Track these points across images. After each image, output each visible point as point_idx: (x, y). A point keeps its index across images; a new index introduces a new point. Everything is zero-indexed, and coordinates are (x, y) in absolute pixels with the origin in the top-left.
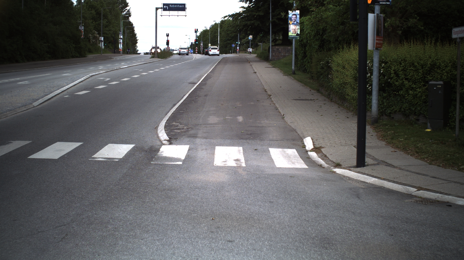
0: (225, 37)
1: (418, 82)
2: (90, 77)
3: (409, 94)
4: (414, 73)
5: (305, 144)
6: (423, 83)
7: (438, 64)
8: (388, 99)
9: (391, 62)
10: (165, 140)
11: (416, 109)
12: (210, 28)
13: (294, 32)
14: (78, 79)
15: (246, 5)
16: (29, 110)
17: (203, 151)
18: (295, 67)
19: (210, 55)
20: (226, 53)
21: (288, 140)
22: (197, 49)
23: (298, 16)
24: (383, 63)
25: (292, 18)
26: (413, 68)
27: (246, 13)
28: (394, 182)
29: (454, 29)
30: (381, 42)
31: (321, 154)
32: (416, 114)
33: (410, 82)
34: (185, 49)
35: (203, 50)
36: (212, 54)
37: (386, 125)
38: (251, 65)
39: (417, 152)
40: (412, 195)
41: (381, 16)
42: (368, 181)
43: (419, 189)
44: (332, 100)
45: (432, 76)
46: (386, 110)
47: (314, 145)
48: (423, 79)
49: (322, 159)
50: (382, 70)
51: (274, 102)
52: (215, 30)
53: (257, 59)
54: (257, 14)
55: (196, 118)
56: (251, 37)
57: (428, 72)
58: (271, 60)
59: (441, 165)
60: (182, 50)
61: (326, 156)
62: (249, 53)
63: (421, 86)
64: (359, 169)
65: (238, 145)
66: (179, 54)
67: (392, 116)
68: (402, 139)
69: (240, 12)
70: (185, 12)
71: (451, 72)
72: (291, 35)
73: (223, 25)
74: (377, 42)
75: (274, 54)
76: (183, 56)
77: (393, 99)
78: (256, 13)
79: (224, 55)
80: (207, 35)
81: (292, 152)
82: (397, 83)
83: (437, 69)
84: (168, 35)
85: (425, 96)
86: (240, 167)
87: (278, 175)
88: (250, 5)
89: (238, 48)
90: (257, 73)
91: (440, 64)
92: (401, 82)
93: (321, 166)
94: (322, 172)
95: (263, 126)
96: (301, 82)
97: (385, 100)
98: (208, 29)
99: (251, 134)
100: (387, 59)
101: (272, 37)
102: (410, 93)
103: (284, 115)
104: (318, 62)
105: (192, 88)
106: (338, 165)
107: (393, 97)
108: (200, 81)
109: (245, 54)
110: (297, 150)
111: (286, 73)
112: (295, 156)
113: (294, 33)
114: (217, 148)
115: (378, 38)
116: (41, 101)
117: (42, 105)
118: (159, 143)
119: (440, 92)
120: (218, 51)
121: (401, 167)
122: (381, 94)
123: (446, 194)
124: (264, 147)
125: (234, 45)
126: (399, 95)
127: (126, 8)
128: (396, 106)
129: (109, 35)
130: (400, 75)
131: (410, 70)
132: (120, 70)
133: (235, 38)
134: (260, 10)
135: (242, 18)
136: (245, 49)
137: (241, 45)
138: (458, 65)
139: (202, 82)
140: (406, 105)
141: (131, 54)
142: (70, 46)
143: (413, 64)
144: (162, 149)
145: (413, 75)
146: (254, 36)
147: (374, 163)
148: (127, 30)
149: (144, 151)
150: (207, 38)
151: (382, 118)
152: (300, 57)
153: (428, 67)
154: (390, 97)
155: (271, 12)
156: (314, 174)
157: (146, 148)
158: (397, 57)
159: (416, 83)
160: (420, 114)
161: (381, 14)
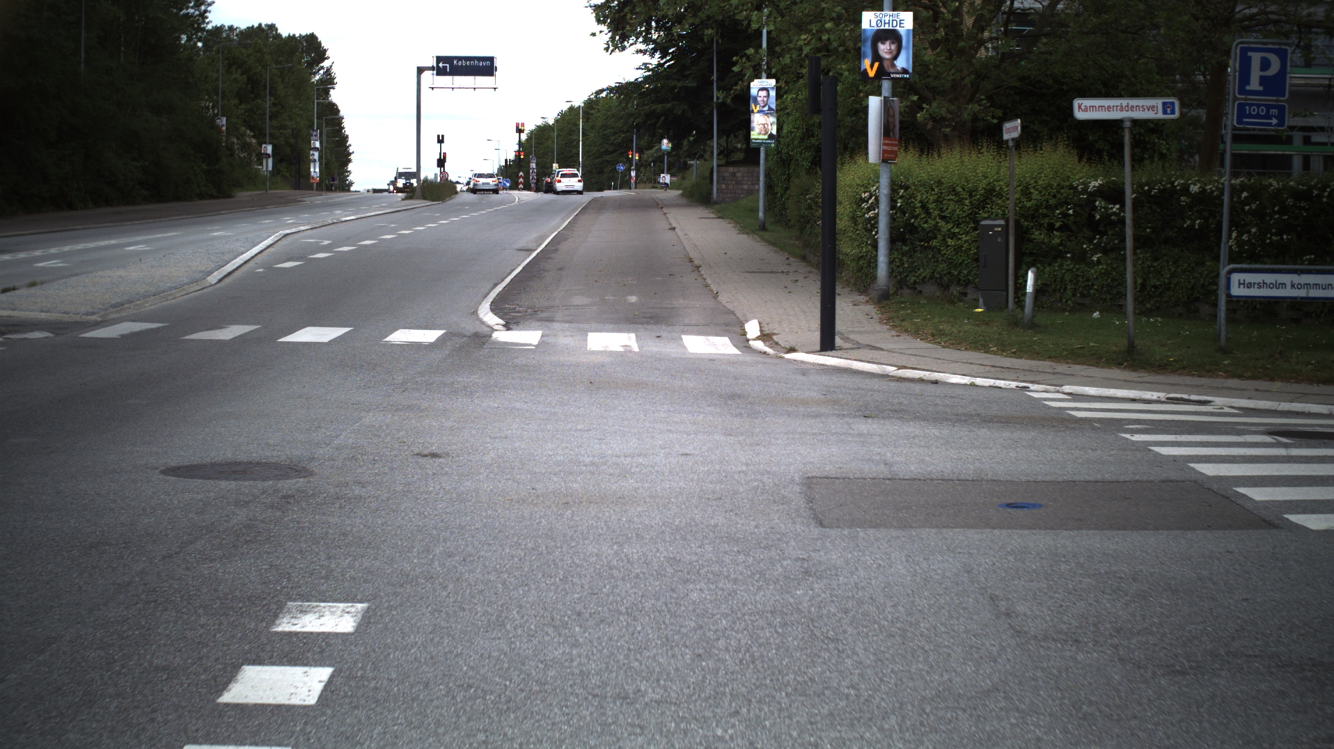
0: (597, 144)
1: (963, 222)
2: (282, 238)
3: (948, 246)
4: (955, 205)
5: (746, 330)
6: (972, 225)
7: (998, 188)
8: (910, 257)
9: (916, 185)
10: (497, 325)
11: (960, 272)
12: (557, 121)
13: (763, 130)
15: (655, 61)
16: (206, 290)
17: (567, 337)
18: (765, 211)
19: (558, 193)
20: (601, 190)
21: (717, 325)
23: (773, 93)
24: (901, 189)
25: (759, 99)
26: (953, 197)
27: (653, 82)
28: (869, 362)
29: (1005, 124)
30: (895, 149)
31: (770, 342)
32: (961, 282)
33: (949, 222)
34: (491, 176)
35: (539, 180)
36: (564, 189)
37: (903, 302)
38: (665, 214)
39: (933, 335)
40: (888, 375)
41: (893, 100)
42: (828, 363)
43: (900, 368)
45: (988, 212)
46: (907, 276)
47: (761, 331)
48: (972, 216)
49: (771, 347)
50: (899, 201)
51: (704, 276)
52: (570, 126)
53: (684, 201)
54: (679, 85)
55: (548, 299)
56: (665, 144)
57: (981, 204)
58: (716, 203)
60: (482, 180)
61: (777, 343)
62: (662, 188)
63: (970, 230)
64: (822, 353)
65: (628, 331)
66: (474, 191)
67: (918, 289)
68: (919, 320)
69: (637, 79)
70: (493, 78)
71: (1020, 202)
72: (757, 137)
73: (592, 112)
74: (886, 148)
75: (723, 186)
76: (486, 196)
77: (919, 255)
78: (678, 82)
79: (597, 194)
80: (547, 139)
81: (722, 340)
82: (926, 225)
83: (997, 198)
84: (441, 140)
85: (977, 249)
86: (631, 351)
87: (691, 359)
88: (664, 60)
89: (633, 174)
90: (676, 230)
91: (1001, 188)
92: (933, 222)
93: (765, 353)
94: (762, 357)
95: (675, 308)
96: (773, 244)
97: (905, 259)
98: (551, 122)
99: (651, 318)
100: (908, 181)
101: (718, 143)
102: (949, 243)
103: (717, 293)
104: (802, 194)
105: (526, 259)
106: (792, 350)
107: (920, 253)
108: (543, 246)
109: (652, 190)
110: (729, 338)
111: (745, 229)
112: (725, 344)
113: (763, 132)
114: (590, 335)
115: (887, 142)
116: (217, 275)
118: (487, 329)
119: (999, 240)
120: (579, 181)
121: (893, 350)
124: (674, 335)
125: (621, 168)
126: (930, 247)
127: (322, 65)
128: (925, 269)
129: (282, 139)
130: (931, 211)
131: (949, 200)
132: (341, 225)
133: (626, 146)
134: (687, 73)
135: (642, 95)
136: (653, 177)
137: (642, 165)
138: (1032, 190)
139: (548, 247)
140: (942, 267)
141: (335, 191)
142: (196, 168)
143: (954, 190)
144: (495, 335)
145: (955, 211)
146: (675, 142)
147: (853, 346)
148: (326, 127)
149: (465, 336)
150: (548, 147)
151: (899, 292)
152: (778, 190)
153: (981, 195)
154: (915, 251)
155: (715, 77)
156: (749, 358)
157: (468, 334)
158: (926, 177)
159: (959, 224)
160: (968, 283)
161: (893, 96)
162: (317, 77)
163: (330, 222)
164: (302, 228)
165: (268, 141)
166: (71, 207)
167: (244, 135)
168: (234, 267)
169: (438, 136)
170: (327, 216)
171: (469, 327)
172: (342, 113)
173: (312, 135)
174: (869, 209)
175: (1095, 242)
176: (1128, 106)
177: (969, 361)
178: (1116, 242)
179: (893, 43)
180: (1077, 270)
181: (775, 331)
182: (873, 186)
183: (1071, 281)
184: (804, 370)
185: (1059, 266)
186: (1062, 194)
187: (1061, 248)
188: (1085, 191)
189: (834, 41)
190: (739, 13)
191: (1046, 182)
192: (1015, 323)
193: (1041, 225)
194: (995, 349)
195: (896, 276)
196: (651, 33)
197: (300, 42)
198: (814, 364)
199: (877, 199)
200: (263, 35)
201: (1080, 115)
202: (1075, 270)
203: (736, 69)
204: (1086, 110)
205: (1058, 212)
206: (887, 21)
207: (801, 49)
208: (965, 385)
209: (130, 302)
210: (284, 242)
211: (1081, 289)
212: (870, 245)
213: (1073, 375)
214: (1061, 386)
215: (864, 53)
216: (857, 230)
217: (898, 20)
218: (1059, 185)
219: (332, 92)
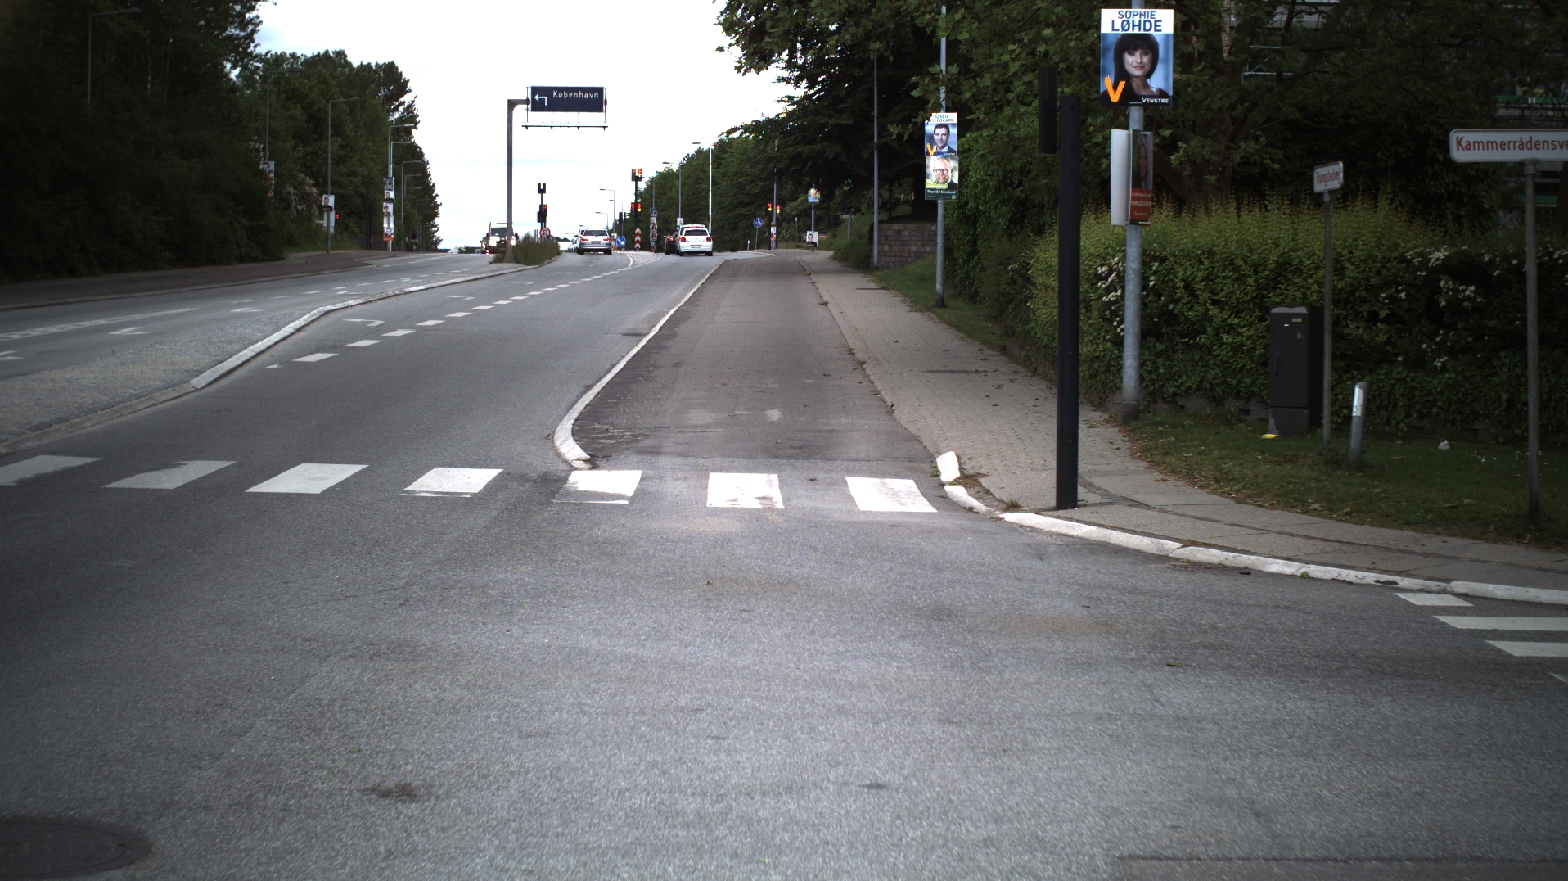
0: (731, 194)
1: (1245, 309)
2: (320, 316)
3: (1223, 344)
4: (1233, 285)
5: (940, 468)
6: (1258, 313)
7: (1295, 261)
8: (1168, 358)
9: (1175, 256)
10: (578, 459)
11: (1240, 381)
12: (682, 167)
13: (942, 177)
14: (291, 322)
15: (799, 92)
16: (185, 398)
17: (679, 482)
18: (944, 283)
19: (682, 254)
20: (734, 250)
21: (896, 459)
22: (638, 234)
23: (954, 131)
24: (1155, 261)
25: (936, 137)
26: (1230, 274)
27: (798, 118)
28: (1134, 532)
29: (1317, 170)
30: (1149, 204)
31: (976, 489)
32: (1242, 394)
33: (1224, 309)
34: (602, 233)
35: (660, 238)
36: (690, 249)
37: (1160, 424)
38: (813, 283)
39: (1217, 481)
40: (1170, 558)
41: (1145, 135)
42: (1074, 533)
43: (1188, 543)
44: (1035, 371)
45: (1282, 295)
46: (1163, 385)
47: (961, 469)
48: (1258, 301)
49: (978, 499)
50: (1153, 278)
51: (872, 378)
52: (697, 173)
53: (836, 265)
54: (831, 122)
55: (655, 415)
56: (813, 195)
57: (1272, 284)
58: (877, 269)
59: (1267, 505)
60: (591, 238)
61: (988, 492)
62: (808, 248)
63: (1254, 320)
64: (1060, 513)
65: (767, 470)
66: (581, 251)
67: (1179, 403)
68: (1190, 454)
69: (778, 115)
70: (602, 114)
72: (933, 187)
73: (724, 156)
74: (1136, 203)
75: (886, 248)
76: (595, 257)
77: (1181, 357)
78: (830, 118)
79: (729, 256)
80: (670, 189)
81: (907, 485)
82: (1190, 313)
83: (1294, 275)
84: (542, 190)
85: (1265, 348)
86: (772, 509)
87: (863, 523)
88: (812, 91)
89: (773, 230)
90: (829, 305)
91: (1300, 261)
92: (1201, 309)
93: (971, 509)
94: (970, 519)
95: (834, 430)
96: (958, 328)
97: (1160, 361)
98: (675, 168)
99: (801, 447)
100: (1165, 250)
101: (880, 195)
102: (1225, 340)
103: (892, 406)
104: (1001, 264)
105: (633, 347)
106: (1013, 507)
107: (1182, 353)
108: (657, 328)
109: (797, 250)
110: (916, 482)
111: (918, 305)
112: (909, 494)
113: (941, 181)
114: (712, 475)
115: (1137, 194)
116: (209, 375)
117: (215, 386)
118: (563, 466)
119: (1299, 336)
120: (708, 239)
121: (1164, 508)
122: (1152, 345)
123: (1247, 552)
124: (835, 476)
125: (759, 223)
126: (1196, 345)
127: (402, 100)
128: (1188, 377)
129: (351, 188)
130: (1198, 293)
131: (1224, 278)
132: (404, 297)
133: (765, 197)
134: (841, 106)
135: (786, 134)
136: (797, 234)
137: (784, 220)
138: (1346, 264)
139: (663, 332)
140: (1214, 373)
141: (418, 251)
142: (235, 224)
143: (1232, 262)
144: (574, 477)
145: (1232, 292)
146: (825, 192)
147: (1102, 500)
148: (405, 173)
149: (527, 481)
150: (672, 198)
151: (1151, 408)
152: (960, 255)
153: (1271, 271)
154: (1175, 351)
155: (875, 113)
156: (950, 521)
157: (534, 476)
158: (1190, 245)
159: (1239, 312)
160: (1250, 396)
161: (1145, 130)
162: (397, 115)
163: (391, 293)
164: (351, 303)
165: (329, 189)
166: (73, 272)
167: (302, 183)
168: (239, 362)
169: (539, 185)
170: (389, 286)
171: (537, 463)
172: (426, 158)
173: (385, 183)
174: (1108, 291)
175: (1438, 339)
176: (1530, 141)
177: (1287, 530)
178: (1470, 340)
179: (1146, 53)
180: (1413, 380)
181: (983, 471)
182: (1114, 257)
183: (1403, 395)
184: (1040, 547)
185: (1385, 374)
186: (1388, 270)
187: (1389, 348)
188: (1424, 265)
189: (1055, 53)
190: (920, 16)
191: (1366, 252)
192: (1336, 462)
193: (1358, 314)
194: (1316, 506)
195: (1147, 386)
196: (796, 57)
197: (375, 72)
198: (1051, 534)
199: (1121, 278)
200: (331, 64)
201: (1459, 155)
202: (1409, 380)
203: (915, 93)
204: (1468, 147)
205: (1384, 295)
206: (1137, 23)
207: (1005, 66)
208: (1293, 576)
209: (62, 420)
210: (323, 322)
211: (1418, 406)
212: (1109, 340)
213: (1456, 558)
214: (1448, 581)
215: (1104, 67)
216: (1090, 318)
217: (1153, 21)
218: (1384, 257)
219: (414, 132)
